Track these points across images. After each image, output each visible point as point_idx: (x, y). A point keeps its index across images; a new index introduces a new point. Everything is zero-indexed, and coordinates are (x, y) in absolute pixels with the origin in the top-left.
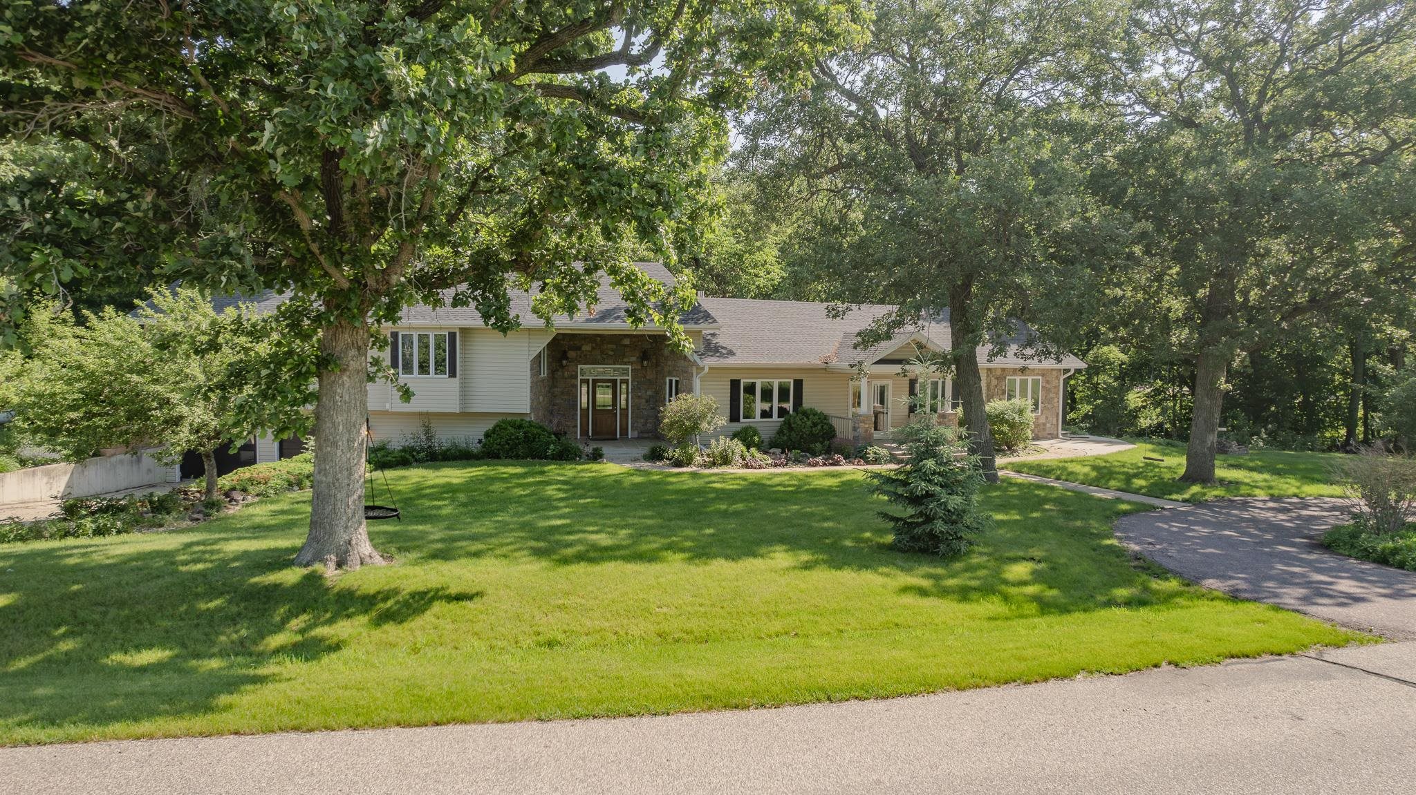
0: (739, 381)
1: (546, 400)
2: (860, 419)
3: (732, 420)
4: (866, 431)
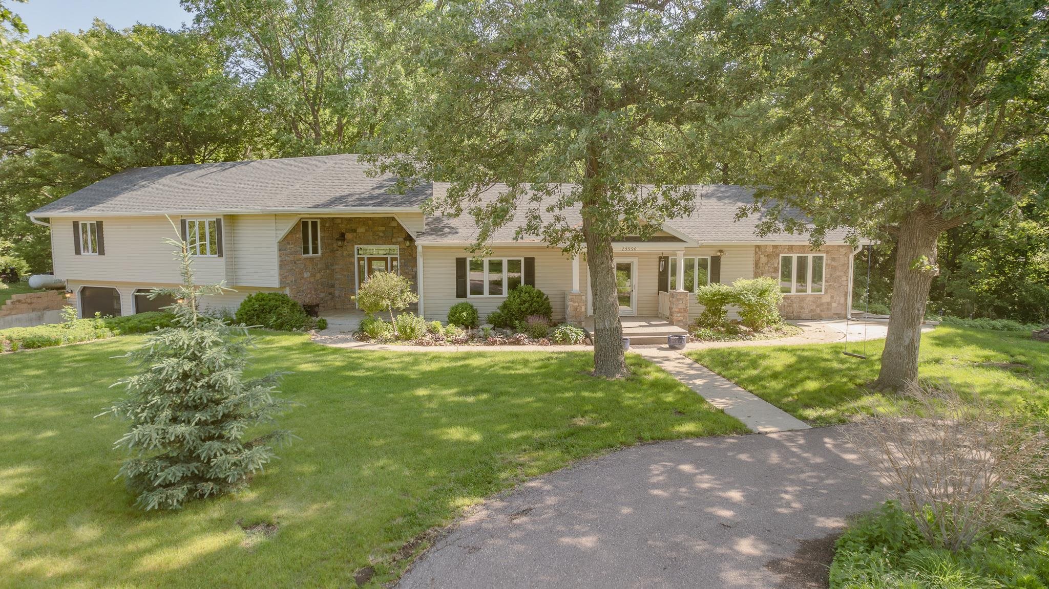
0: (465, 259)
1: (318, 276)
2: (569, 297)
3: (458, 296)
4: (575, 309)
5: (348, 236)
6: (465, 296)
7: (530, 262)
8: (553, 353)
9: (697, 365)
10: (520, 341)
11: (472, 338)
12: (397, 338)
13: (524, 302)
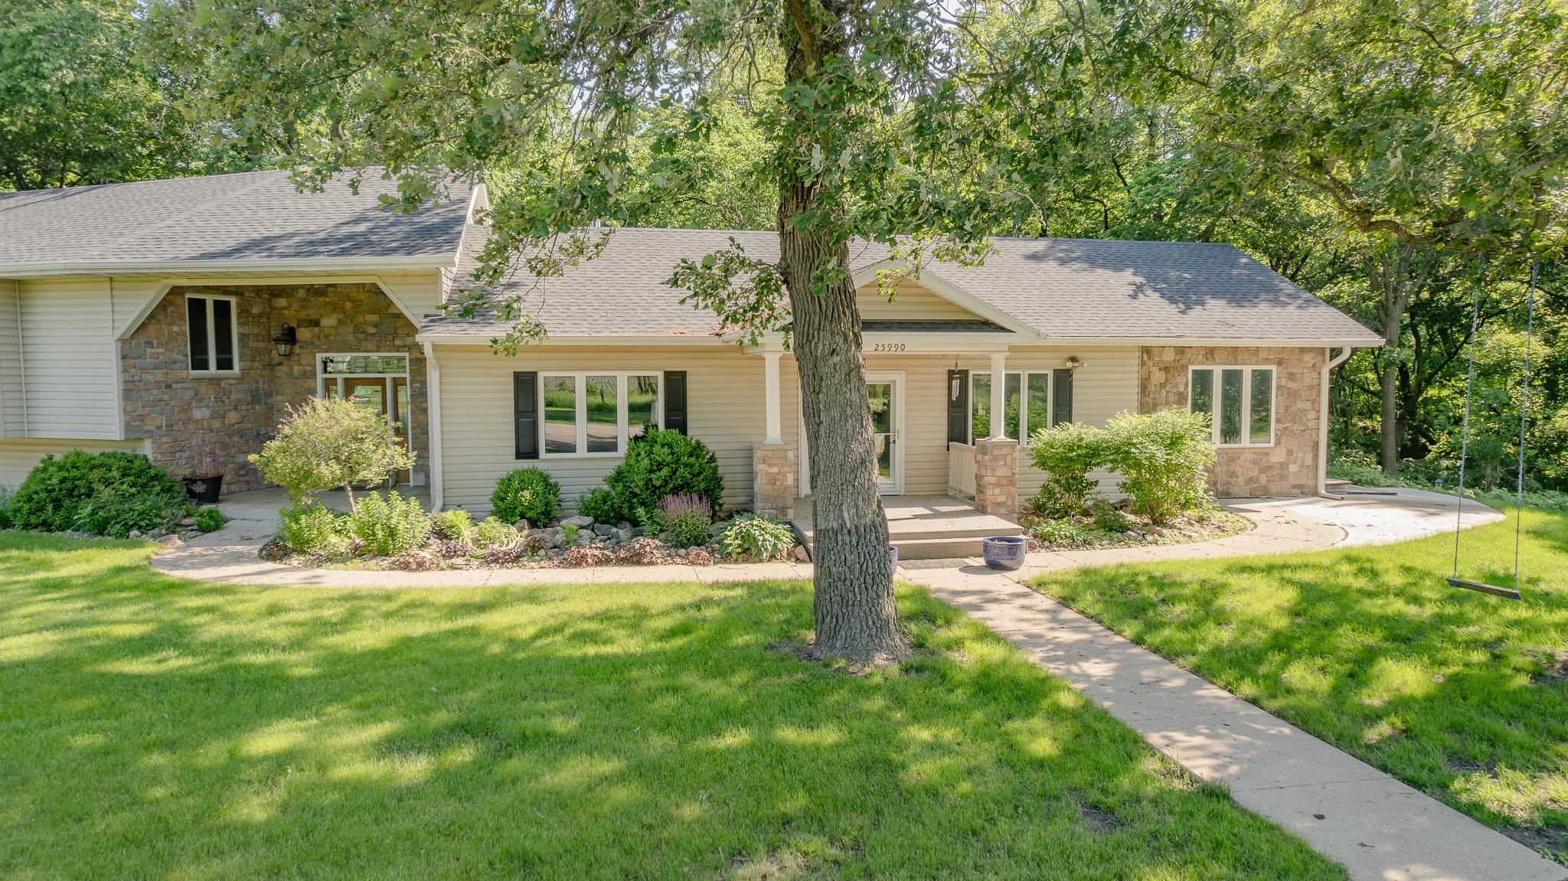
0: (535, 373)
1: (232, 417)
2: (758, 454)
3: (520, 455)
4: (773, 480)
5: (303, 334)
6: (534, 454)
7: (676, 383)
8: (716, 585)
9: (1068, 614)
10: (643, 555)
11: (533, 548)
12: (358, 552)
13: (660, 466)
